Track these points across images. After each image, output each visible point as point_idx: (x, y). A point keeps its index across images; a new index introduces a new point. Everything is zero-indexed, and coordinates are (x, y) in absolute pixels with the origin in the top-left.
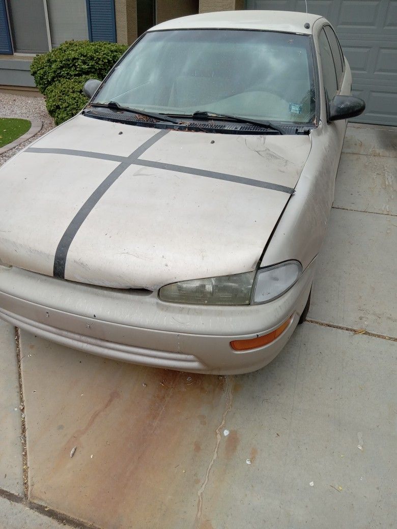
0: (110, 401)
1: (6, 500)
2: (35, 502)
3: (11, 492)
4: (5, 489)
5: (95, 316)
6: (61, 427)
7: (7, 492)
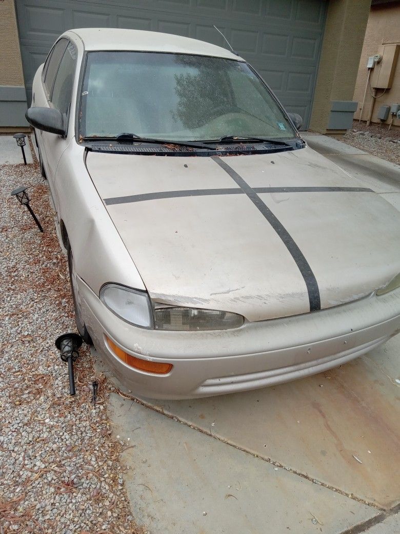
0: (320, 412)
1: (377, 525)
2: (393, 506)
3: (373, 517)
4: (367, 520)
5: (352, 330)
6: (324, 453)
7: (370, 520)
